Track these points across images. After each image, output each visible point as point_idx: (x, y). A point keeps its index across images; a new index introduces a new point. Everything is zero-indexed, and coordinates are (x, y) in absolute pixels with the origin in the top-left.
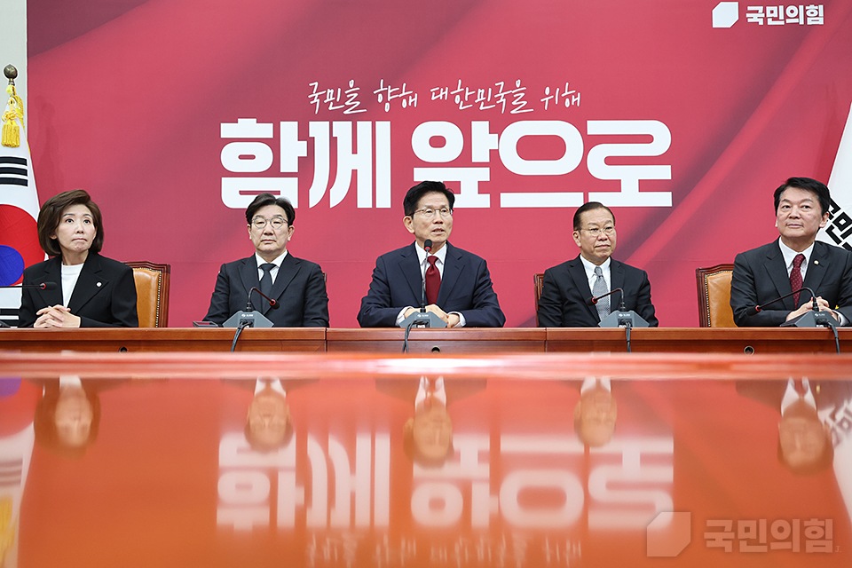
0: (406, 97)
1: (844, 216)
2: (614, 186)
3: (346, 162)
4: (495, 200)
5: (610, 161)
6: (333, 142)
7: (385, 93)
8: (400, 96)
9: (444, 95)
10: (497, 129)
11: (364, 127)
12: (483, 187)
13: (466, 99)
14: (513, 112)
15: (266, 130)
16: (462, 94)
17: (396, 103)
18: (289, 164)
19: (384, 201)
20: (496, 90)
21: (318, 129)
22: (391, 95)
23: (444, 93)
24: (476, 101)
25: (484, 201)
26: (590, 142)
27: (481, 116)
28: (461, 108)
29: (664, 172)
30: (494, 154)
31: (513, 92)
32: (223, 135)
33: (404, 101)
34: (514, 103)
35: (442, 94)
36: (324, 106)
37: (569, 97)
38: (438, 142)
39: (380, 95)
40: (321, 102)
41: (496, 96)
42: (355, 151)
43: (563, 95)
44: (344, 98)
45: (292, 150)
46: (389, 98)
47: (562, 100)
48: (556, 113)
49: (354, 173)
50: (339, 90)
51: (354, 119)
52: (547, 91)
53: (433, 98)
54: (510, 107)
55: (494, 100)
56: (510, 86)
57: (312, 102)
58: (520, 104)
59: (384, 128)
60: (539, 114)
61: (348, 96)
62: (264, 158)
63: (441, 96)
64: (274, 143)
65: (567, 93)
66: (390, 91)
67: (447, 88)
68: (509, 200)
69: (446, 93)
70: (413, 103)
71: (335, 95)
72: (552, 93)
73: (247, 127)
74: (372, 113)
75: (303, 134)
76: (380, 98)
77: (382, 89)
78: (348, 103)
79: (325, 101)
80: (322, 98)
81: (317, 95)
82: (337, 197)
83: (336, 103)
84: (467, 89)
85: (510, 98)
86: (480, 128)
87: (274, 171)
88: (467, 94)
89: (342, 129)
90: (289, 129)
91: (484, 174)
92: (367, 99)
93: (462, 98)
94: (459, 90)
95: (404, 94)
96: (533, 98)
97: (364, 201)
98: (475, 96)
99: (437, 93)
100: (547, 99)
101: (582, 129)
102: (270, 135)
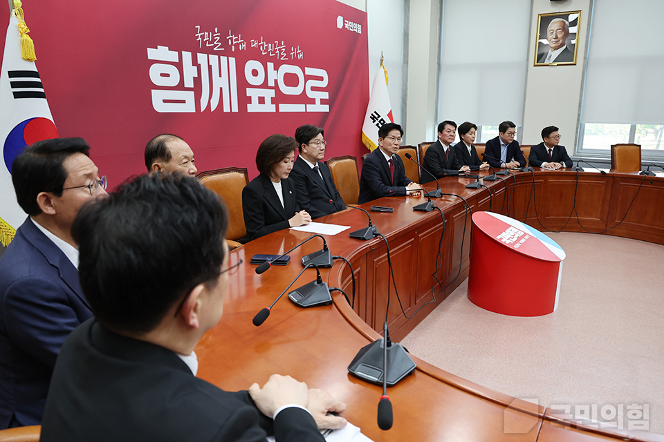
0: (241, 43)
1: (382, 119)
2: (313, 101)
3: (219, 82)
4: (277, 108)
5: (313, 89)
6: (210, 67)
7: (232, 39)
8: (238, 42)
10: (276, 68)
11: (223, 59)
13: (265, 49)
14: (282, 59)
15: (173, 56)
16: (263, 45)
17: (237, 46)
18: (189, 83)
19: (235, 109)
20: (275, 47)
21: (202, 58)
22: (235, 40)
24: (268, 51)
25: (273, 108)
26: (307, 78)
27: (270, 60)
28: (263, 54)
29: (326, 95)
32: (149, 57)
33: (240, 45)
34: (282, 54)
36: (204, 43)
37: (299, 53)
38: (255, 73)
39: (230, 41)
40: (202, 40)
41: (275, 49)
42: (220, 76)
43: (297, 52)
44: (214, 40)
45: (190, 72)
46: (234, 43)
47: (297, 55)
48: (296, 62)
49: (221, 89)
50: (211, 33)
51: (219, 54)
52: (292, 49)
53: (252, 46)
54: (280, 56)
55: (275, 51)
56: (280, 45)
57: (198, 40)
58: (284, 55)
59: (232, 60)
60: (290, 61)
61: (215, 38)
63: (255, 45)
64: (179, 65)
65: (299, 51)
66: (234, 38)
67: (257, 41)
68: (284, 108)
69: (257, 43)
70: (244, 47)
71: (209, 36)
72: (294, 50)
74: (227, 52)
75: (195, 62)
76: (230, 44)
77: (231, 36)
78: (215, 43)
79: (204, 40)
80: (203, 37)
81: (200, 35)
82: (214, 105)
83: (209, 42)
84: (265, 42)
85: (280, 51)
86: (270, 65)
87: (181, 87)
88: (265, 46)
89: (214, 59)
90: (187, 56)
91: (272, 93)
92: (224, 41)
93: (263, 49)
94: (262, 43)
95: (240, 41)
96: (288, 51)
97: (226, 109)
98: (267, 48)
99: (254, 43)
100: (292, 54)
101: (304, 71)
102: (177, 60)
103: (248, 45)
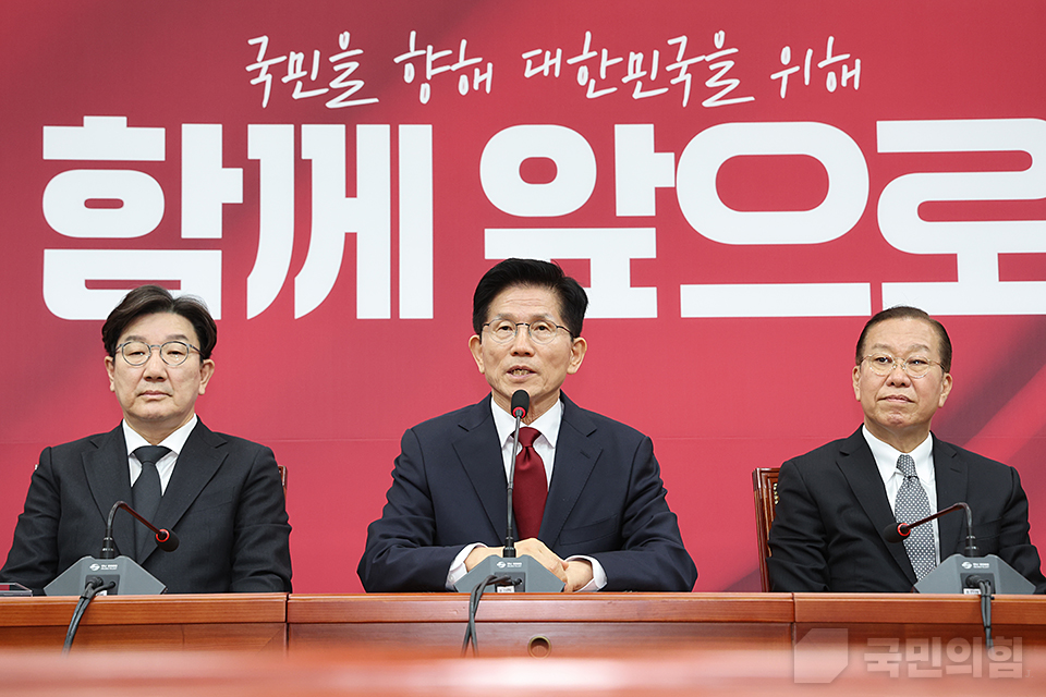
0: (468, 71)
2: (942, 268)
3: (332, 214)
4: (669, 302)
5: (932, 211)
6: (303, 170)
7: (420, 62)
8: (455, 67)
9: (552, 68)
10: (672, 140)
11: (373, 137)
12: (641, 273)
13: (603, 76)
14: (707, 103)
15: (149, 143)
16: (593, 65)
17: (444, 84)
18: (202, 219)
19: (418, 304)
20: (669, 55)
21: (269, 142)
22: (436, 64)
23: (552, 63)
24: (625, 80)
25: (643, 304)
26: (884, 169)
27: (635, 113)
28: (591, 94)
30: (666, 198)
31: (709, 58)
32: (50, 153)
33: (464, 79)
34: (711, 83)
35: (548, 62)
36: (282, 90)
37: (836, 68)
38: (538, 171)
39: (409, 68)
40: (276, 82)
41: (669, 68)
42: (351, 191)
43: (821, 65)
44: (328, 73)
45: (210, 189)
46: (430, 73)
47: (819, 75)
48: (807, 104)
49: (351, 240)
50: (317, 54)
51: (350, 119)
52: (786, 55)
53: (529, 73)
54: (701, 91)
55: (665, 77)
56: (701, 45)
57: (254, 82)
58: (723, 86)
59: (418, 140)
60: (766, 108)
61: (337, 68)
62: (143, 205)
63: (545, 68)
64: (167, 173)
65: (830, 60)
66: (431, 58)
67: (559, 51)
68: (702, 301)
69: (557, 61)
70: (483, 84)
71: (307, 65)
72: (797, 59)
73: (105, 134)
74: (392, 105)
75: (235, 153)
76: (409, 74)
77: (413, 53)
78: (335, 84)
79: (285, 80)
80: (278, 71)
81: (265, 65)
82: (310, 295)
83: (308, 84)
84: (605, 52)
85: (700, 73)
86: (634, 140)
87: (167, 235)
88: (605, 63)
89: (324, 142)
90: (202, 141)
91: (644, 243)
92: (380, 75)
93: (594, 73)
94: (586, 55)
95: (462, 63)
96: (753, 70)
97: (371, 304)
98: (618, 71)
99: (538, 61)
100: (784, 74)
101: (867, 141)
102: (159, 155)
103: (508, 72)
